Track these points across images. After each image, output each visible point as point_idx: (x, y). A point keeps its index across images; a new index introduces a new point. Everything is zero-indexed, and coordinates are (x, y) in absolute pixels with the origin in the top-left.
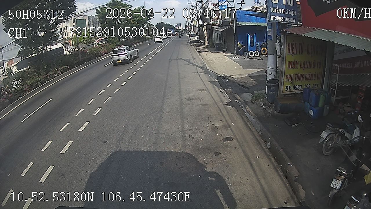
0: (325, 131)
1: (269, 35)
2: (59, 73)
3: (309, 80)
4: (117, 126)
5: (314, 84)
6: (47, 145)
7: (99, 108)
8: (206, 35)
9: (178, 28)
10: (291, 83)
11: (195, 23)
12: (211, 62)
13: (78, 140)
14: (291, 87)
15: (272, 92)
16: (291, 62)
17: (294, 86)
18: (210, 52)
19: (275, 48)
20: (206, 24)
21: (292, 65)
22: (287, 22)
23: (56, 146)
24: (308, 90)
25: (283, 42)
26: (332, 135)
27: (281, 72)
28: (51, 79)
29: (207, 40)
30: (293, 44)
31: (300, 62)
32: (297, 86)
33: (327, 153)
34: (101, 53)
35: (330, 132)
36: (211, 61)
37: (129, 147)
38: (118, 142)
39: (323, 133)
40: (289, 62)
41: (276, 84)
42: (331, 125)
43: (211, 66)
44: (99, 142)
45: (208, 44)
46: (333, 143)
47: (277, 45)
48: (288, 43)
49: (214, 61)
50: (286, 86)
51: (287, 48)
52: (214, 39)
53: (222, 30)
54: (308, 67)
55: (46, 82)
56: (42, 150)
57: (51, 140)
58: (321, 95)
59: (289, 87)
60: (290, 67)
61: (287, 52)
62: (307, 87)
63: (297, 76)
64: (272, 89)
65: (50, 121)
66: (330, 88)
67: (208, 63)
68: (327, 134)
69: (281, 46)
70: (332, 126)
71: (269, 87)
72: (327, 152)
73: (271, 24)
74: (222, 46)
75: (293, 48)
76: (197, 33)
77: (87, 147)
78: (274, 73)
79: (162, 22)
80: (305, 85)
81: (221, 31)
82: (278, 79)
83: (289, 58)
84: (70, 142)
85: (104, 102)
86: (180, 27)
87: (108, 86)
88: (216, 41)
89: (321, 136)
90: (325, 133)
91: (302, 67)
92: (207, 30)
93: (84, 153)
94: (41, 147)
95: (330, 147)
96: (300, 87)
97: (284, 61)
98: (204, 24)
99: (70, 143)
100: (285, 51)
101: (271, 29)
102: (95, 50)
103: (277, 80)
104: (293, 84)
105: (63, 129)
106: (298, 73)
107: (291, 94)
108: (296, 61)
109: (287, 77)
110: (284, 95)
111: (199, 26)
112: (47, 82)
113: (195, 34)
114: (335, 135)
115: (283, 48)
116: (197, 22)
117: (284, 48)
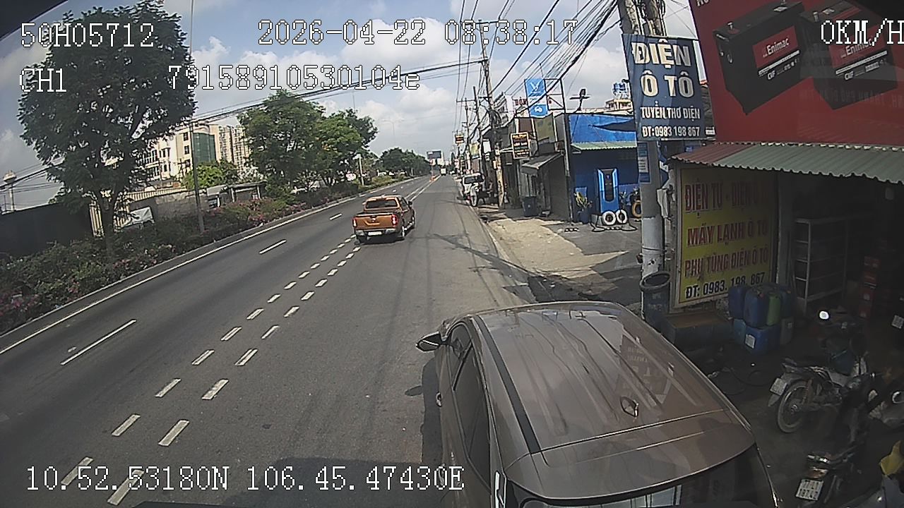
0: (780, 378)
1: (642, 171)
2: (152, 259)
3: (741, 265)
4: (293, 393)
5: (754, 275)
6: (126, 425)
7: (250, 351)
8: (501, 177)
9: (434, 163)
10: (699, 280)
11: (475, 151)
12: (513, 245)
13: (201, 419)
14: (699, 289)
15: (655, 306)
16: (694, 229)
17: (707, 284)
18: (510, 219)
19: (658, 203)
20: (502, 151)
21: (696, 236)
22: (680, 137)
23: (148, 429)
24: (739, 291)
25: (673, 185)
26: (797, 384)
27: (674, 255)
28: (131, 274)
29: (505, 191)
30: (698, 186)
31: (716, 228)
32: (713, 283)
33: (789, 426)
34: (251, 220)
35: (793, 377)
36: (515, 241)
37: (323, 439)
38: (298, 427)
39: (775, 384)
40: (690, 230)
41: (663, 285)
42: (792, 362)
43: (513, 253)
44: (252, 426)
45: (506, 201)
46: (802, 403)
47: (661, 194)
48: (686, 186)
49: (520, 241)
50: (688, 288)
51: (684, 197)
52: (521, 188)
53: (537, 166)
54: (736, 237)
55: (120, 279)
56: (114, 434)
57: (136, 414)
58: (772, 298)
59: (693, 289)
60: (693, 243)
61: (684, 207)
62: (737, 283)
63: (711, 260)
64: (654, 296)
65: (132, 371)
66: (794, 277)
67: (507, 246)
68: (786, 384)
69: (669, 196)
70: (795, 364)
71: (648, 294)
72: (789, 424)
73: (646, 145)
74: (539, 204)
75: (698, 197)
76: (479, 174)
77: (224, 435)
78: (658, 261)
79: (397, 147)
80: (733, 280)
81: (536, 169)
82: (668, 272)
83: (691, 221)
84: (181, 421)
85: (263, 337)
86: (438, 160)
87: (271, 300)
88: (524, 191)
89: (771, 390)
90: (781, 382)
91: (722, 237)
92: (504, 167)
93: (217, 447)
94: (111, 428)
95: (795, 413)
96: (721, 287)
97: (679, 230)
98: (494, 151)
99: (183, 424)
100: (679, 205)
101: (646, 158)
102: (236, 211)
103: (666, 274)
104: (703, 282)
105: (165, 391)
106: (714, 254)
107: (701, 304)
108: (706, 226)
109: (688, 266)
110: (682, 308)
111: (483, 157)
112: (123, 278)
113: (475, 177)
114: (805, 383)
115: (674, 200)
116: (479, 147)
117: (677, 199)
